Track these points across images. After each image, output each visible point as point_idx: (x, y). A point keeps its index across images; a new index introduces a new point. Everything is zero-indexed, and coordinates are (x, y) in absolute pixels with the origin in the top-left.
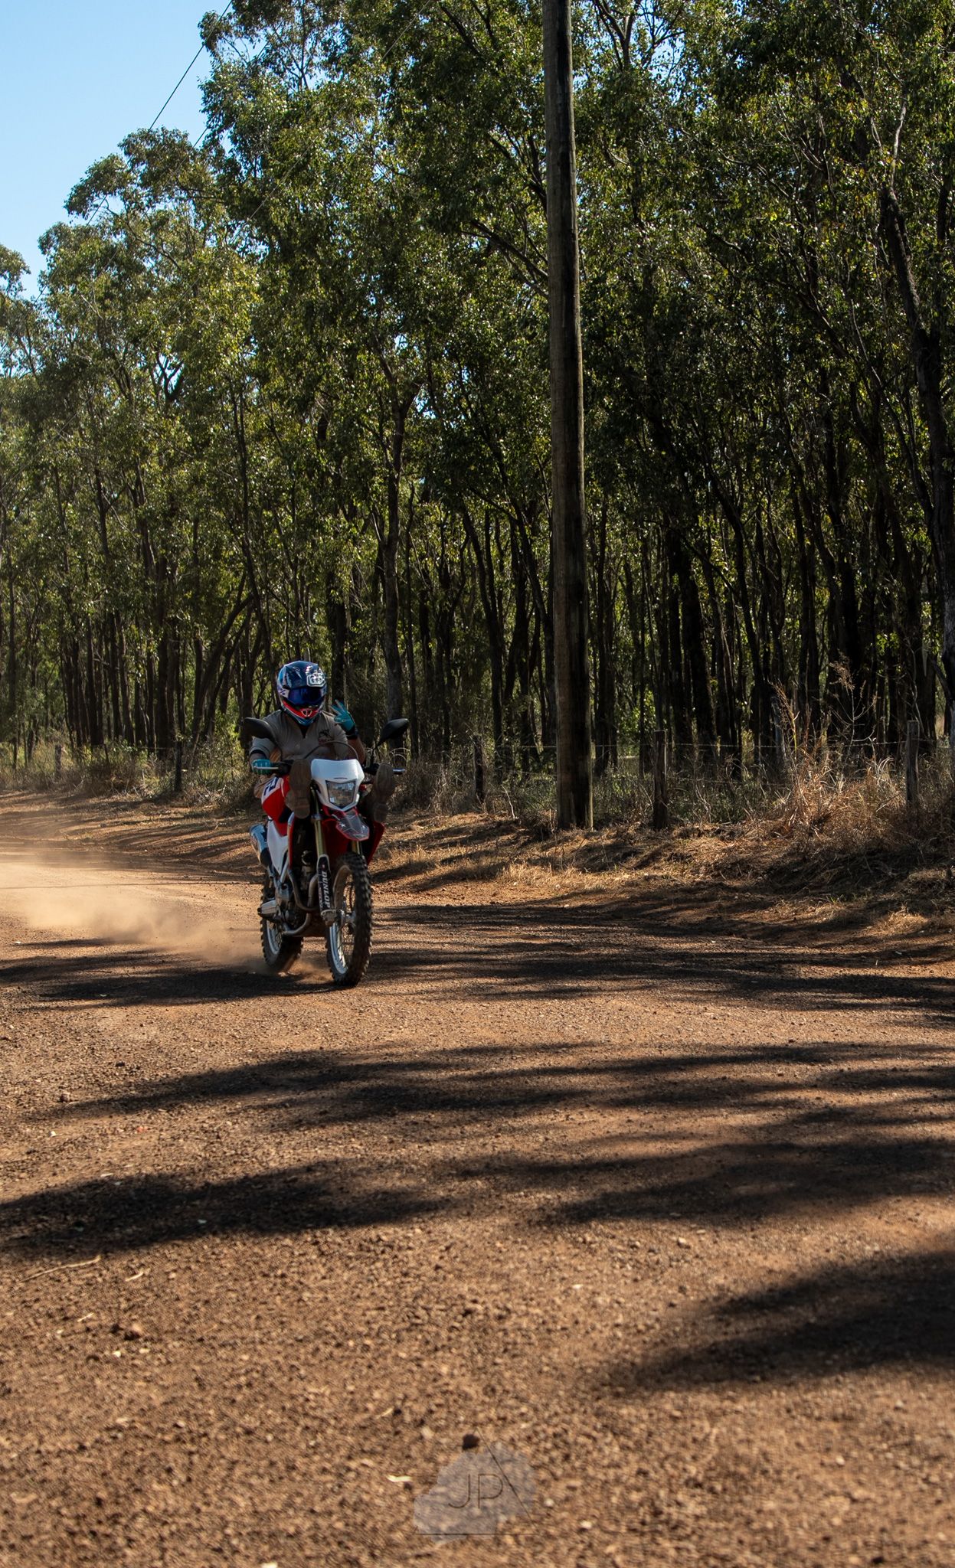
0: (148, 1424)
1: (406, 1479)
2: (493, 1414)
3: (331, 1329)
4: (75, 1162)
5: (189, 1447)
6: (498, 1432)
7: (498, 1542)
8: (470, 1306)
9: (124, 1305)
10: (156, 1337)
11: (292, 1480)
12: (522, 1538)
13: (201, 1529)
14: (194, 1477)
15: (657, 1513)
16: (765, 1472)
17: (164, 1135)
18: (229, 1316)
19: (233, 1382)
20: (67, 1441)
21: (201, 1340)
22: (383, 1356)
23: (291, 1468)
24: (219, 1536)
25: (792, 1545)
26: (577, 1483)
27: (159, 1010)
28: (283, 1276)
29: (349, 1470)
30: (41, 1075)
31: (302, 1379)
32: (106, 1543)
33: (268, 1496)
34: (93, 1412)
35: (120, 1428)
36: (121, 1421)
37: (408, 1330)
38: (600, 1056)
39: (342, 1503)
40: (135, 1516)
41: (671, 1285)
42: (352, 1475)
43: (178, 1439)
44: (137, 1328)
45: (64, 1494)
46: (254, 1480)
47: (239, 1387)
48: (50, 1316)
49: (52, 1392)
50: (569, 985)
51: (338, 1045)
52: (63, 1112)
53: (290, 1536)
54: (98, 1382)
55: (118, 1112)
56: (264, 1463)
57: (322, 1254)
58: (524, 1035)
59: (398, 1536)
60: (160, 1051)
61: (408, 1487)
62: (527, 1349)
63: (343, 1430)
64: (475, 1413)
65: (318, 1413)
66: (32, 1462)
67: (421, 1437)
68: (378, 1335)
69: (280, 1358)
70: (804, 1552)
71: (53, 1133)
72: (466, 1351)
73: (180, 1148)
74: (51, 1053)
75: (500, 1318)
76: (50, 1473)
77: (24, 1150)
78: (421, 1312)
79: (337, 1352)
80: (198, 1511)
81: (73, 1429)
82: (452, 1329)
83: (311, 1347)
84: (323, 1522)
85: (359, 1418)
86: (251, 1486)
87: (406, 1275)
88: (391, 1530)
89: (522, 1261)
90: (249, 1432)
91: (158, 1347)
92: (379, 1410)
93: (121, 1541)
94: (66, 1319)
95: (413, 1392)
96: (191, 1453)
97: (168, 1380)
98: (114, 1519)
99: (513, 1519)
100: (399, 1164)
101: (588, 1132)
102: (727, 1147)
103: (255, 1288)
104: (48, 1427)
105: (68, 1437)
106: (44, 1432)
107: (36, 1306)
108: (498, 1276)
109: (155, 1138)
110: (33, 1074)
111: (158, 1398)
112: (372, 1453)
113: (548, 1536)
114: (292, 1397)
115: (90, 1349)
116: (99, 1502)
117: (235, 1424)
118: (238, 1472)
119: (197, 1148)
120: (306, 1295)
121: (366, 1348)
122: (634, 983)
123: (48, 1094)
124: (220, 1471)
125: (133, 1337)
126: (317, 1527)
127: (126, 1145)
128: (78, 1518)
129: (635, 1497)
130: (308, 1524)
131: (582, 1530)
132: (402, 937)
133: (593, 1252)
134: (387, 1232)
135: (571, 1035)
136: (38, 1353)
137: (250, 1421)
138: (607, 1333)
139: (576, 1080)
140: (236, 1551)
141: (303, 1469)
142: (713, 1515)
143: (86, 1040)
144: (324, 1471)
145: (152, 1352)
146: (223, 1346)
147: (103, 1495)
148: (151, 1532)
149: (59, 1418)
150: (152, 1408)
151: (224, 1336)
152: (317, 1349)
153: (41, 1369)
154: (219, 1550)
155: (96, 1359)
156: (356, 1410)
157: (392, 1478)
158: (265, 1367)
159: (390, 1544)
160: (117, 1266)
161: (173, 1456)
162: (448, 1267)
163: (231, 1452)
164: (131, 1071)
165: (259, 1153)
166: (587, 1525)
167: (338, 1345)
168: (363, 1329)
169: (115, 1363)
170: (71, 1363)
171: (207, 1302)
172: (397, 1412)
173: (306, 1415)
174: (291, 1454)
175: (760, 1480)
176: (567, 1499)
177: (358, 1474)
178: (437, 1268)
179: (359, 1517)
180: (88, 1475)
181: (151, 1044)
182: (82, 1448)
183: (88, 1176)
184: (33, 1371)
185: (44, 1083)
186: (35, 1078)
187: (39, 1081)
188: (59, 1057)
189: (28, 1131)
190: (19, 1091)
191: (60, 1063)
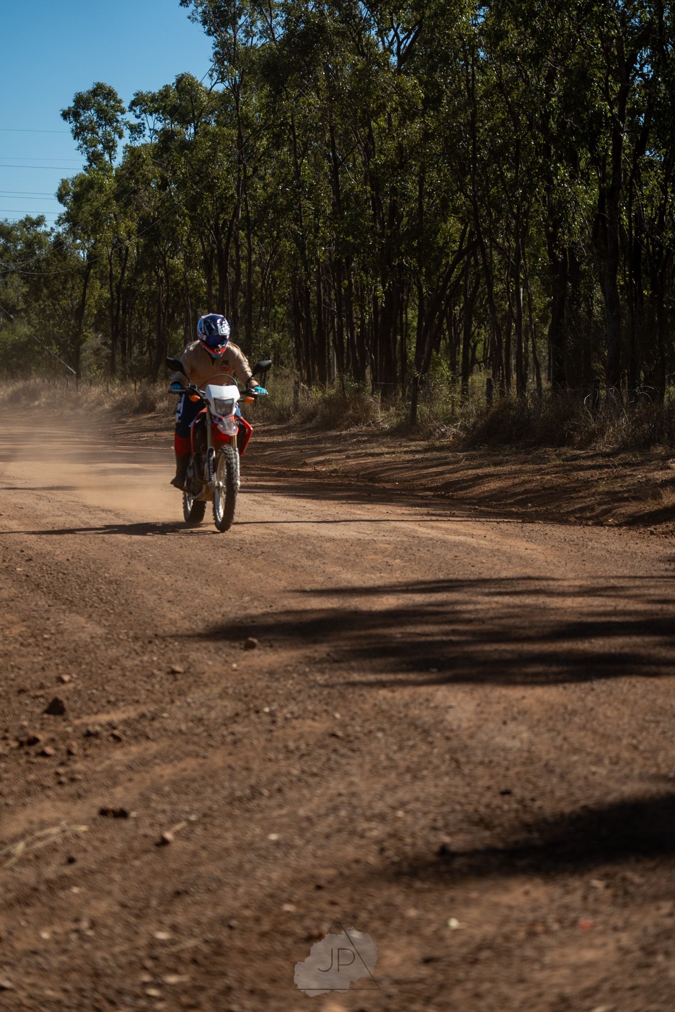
4: (505, 989)
17: (625, 939)
27: (515, 693)
30: (402, 804)
71: (454, 923)
73: (662, 972)
74: (402, 764)
77: (417, 952)
109: (612, 946)
110: (390, 799)
143: (441, 744)
164: (521, 801)
181: (530, 759)
185: (409, 819)
186: (394, 809)
187: (400, 813)
188: (414, 772)
189: (412, 913)
190: (377, 831)
191: (419, 784)
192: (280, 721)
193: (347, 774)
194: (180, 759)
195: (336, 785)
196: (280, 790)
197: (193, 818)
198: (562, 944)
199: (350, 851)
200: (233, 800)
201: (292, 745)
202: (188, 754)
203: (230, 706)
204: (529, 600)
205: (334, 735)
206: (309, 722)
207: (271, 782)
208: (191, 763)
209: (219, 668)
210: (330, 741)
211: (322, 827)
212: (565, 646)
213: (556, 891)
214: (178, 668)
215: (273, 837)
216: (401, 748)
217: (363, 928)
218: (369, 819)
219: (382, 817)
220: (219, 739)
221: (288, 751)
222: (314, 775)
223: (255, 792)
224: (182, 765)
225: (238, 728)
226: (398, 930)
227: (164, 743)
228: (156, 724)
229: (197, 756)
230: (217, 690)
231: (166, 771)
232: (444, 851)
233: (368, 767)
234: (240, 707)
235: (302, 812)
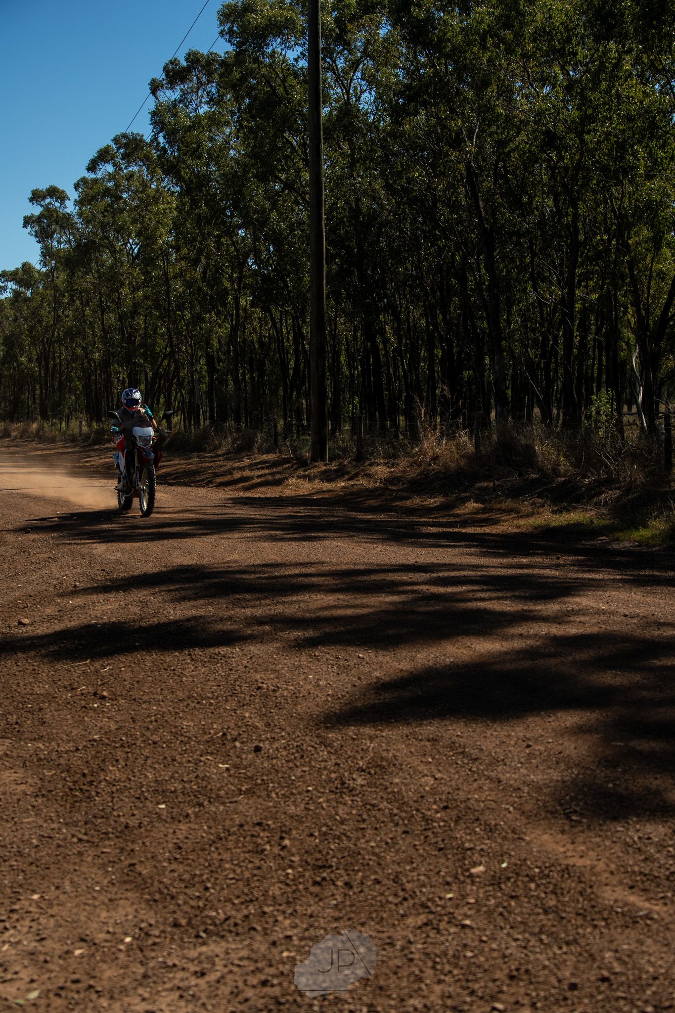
0: (108, 739)
1: (227, 766)
2: (268, 736)
3: (195, 695)
4: (80, 616)
5: (127, 750)
6: (271, 744)
7: (269, 796)
8: (260, 685)
9: (100, 683)
10: (114, 698)
11: (174, 765)
12: (279, 794)
13: (131, 788)
14: (128, 763)
15: (343, 783)
16: (394, 765)
17: (122, 603)
18: (148, 688)
19: (149, 719)
20: (70, 746)
21: (135, 699)
22: (219, 708)
23: (174, 760)
24: (139, 792)
25: (406, 800)
26: (306, 769)
27: (122, 545)
28: (174, 670)
29: (201, 761)
30: (66, 575)
31: (181, 718)
32: (87, 794)
33: (163, 773)
34: (83, 732)
35: (95, 740)
36: (95, 737)
37: (231, 696)
38: (327, 568)
39: (197, 777)
40: (100, 782)
41: (355, 677)
42: (202, 764)
43: (122, 746)
44: (105, 693)
45: (68, 771)
46: (156, 766)
47: (151, 722)
48: (65, 687)
49: (65, 723)
50: (314, 535)
51: (205, 562)
52: (75, 592)
53: (172, 792)
54: (86, 719)
55: (101, 592)
56: (161, 757)
57: (192, 660)
58: (291, 558)
59: (222, 793)
60: (121, 564)
61: (227, 769)
62: (286, 705)
63: (198, 743)
64: (260, 735)
65: (187, 734)
66: (54, 756)
67: (235, 746)
68: (217, 698)
69: (171, 709)
70: (411, 803)
71: (70, 602)
72: (257, 706)
73: (129, 609)
74: (71, 565)
75: (274, 691)
76: (62, 761)
77: (56, 610)
78: (237, 688)
79: (197, 706)
80: (130, 780)
81: (74, 741)
82: (251, 696)
83: (185, 703)
84: (187, 786)
85: (206, 737)
86: (155, 768)
87: (231, 670)
88: (219, 790)
89: (285, 664)
90: (155, 743)
91: (115, 702)
92: (216, 733)
93: (93, 793)
94: (73, 689)
95: (232, 725)
96: (128, 753)
97: (118, 718)
98: (91, 783)
99: (276, 785)
100: (230, 618)
101: (319, 604)
102: (383, 611)
103: (160, 675)
104: (62, 739)
105: (71, 744)
106: (60, 742)
107: (59, 683)
108: (274, 671)
109: (117, 605)
110: (62, 574)
111: (113, 726)
112: (212, 754)
113: (292, 794)
114: (176, 727)
115: (83, 703)
116: (84, 775)
117: (149, 739)
118: (149, 762)
119: (136, 610)
120: (184, 679)
121: (211, 704)
122: (344, 534)
123: (69, 583)
124: (140, 761)
125: (103, 698)
126: (184, 788)
127: (104, 608)
128: (75, 782)
129: (333, 776)
130: (180, 787)
131: (308, 791)
132: (237, 512)
133: (319, 660)
134: (223, 650)
135: (313, 558)
136: (59, 705)
137: (156, 738)
138: (324, 698)
139: (314, 580)
140: (146, 799)
141: (179, 760)
142: (369, 785)
143: (87, 558)
144: (189, 762)
145: (112, 705)
146: (144, 702)
147: (86, 771)
148: (108, 789)
149: (67, 735)
150: (110, 731)
151: (145, 698)
152: (188, 705)
153: (61, 712)
154: (139, 798)
155: (86, 708)
156: (205, 733)
157: (221, 766)
158: (164, 712)
159: (218, 796)
160: (97, 665)
161: (119, 754)
162: (251, 666)
163: (146, 752)
164: (107, 573)
165: (165, 612)
166: (310, 788)
167: (198, 703)
168: (210, 695)
169: (94, 710)
170: (74, 709)
171: (138, 682)
172: (224, 734)
173: (182, 735)
174: (174, 753)
175: (392, 768)
176: (301, 777)
177: (205, 763)
178: (246, 667)
179: (204, 783)
180: (79, 762)
181: (117, 561)
182: (77, 749)
183: (86, 622)
184: (56, 713)
185: (67, 579)
186: (63, 576)
187: (65, 577)
188: (74, 567)
189: (59, 601)
190: (56, 582)
191: (75, 569)
192: (32, 554)
193: (50, 568)
195: (46, 571)
196: (25, 573)
198: (102, 605)
199: (44, 588)
203: (14, 551)
205: (50, 558)
206: (43, 554)
207: (23, 571)
209: (14, 540)
210: (48, 559)
211: (37, 582)
212: (156, 530)
213: (107, 595)
215: (20, 585)
216: (73, 560)
218: (53, 579)
221: (32, 563)
222: (39, 569)
223: (16, 574)
226: (53, 605)
230: (11, 546)
233: (59, 566)
234: (18, 551)
235: (31, 578)
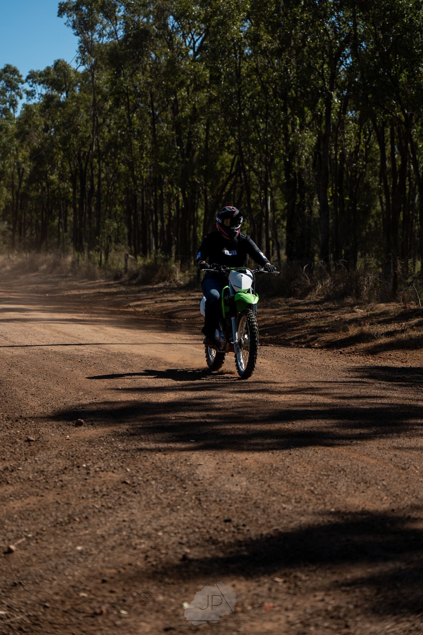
17: (292, 616)
27: (241, 456)
30: (162, 528)
60: (256, 506)
74: (165, 501)
77: (160, 624)
109: (283, 621)
110: (155, 525)
143: (191, 489)
164: (237, 527)
181: (245, 500)
185: (166, 537)
186: (157, 530)
187: (160, 534)
188: (172, 507)
189: (161, 598)
190: (145, 545)
191: (175, 514)
192: (92, 472)
193: (129, 507)
194: (26, 497)
195: (122, 515)
196: (87, 518)
197: (30, 535)
198: (252, 619)
199: (126, 558)
200: (57, 524)
201: (97, 488)
202: (31, 494)
203: (62, 463)
204: (258, 396)
205: (125, 482)
206: (110, 474)
207: (81, 512)
208: (33, 499)
209: (58, 438)
210: (121, 486)
211: (110, 542)
212: (277, 426)
213: (252, 585)
214: (32, 438)
215: (79, 548)
216: (165, 491)
217: (129, 608)
218: (140, 537)
219: (149, 536)
220: (52, 484)
221: (95, 493)
222: (110, 508)
223: (71, 519)
224: (27, 501)
225: (65, 477)
226: (151, 610)
227: (18, 487)
228: (14, 474)
229: (38, 495)
230: (55, 452)
231: (17, 505)
232: (185, 558)
233: (143, 503)
234: (69, 463)
235: (99, 532)
